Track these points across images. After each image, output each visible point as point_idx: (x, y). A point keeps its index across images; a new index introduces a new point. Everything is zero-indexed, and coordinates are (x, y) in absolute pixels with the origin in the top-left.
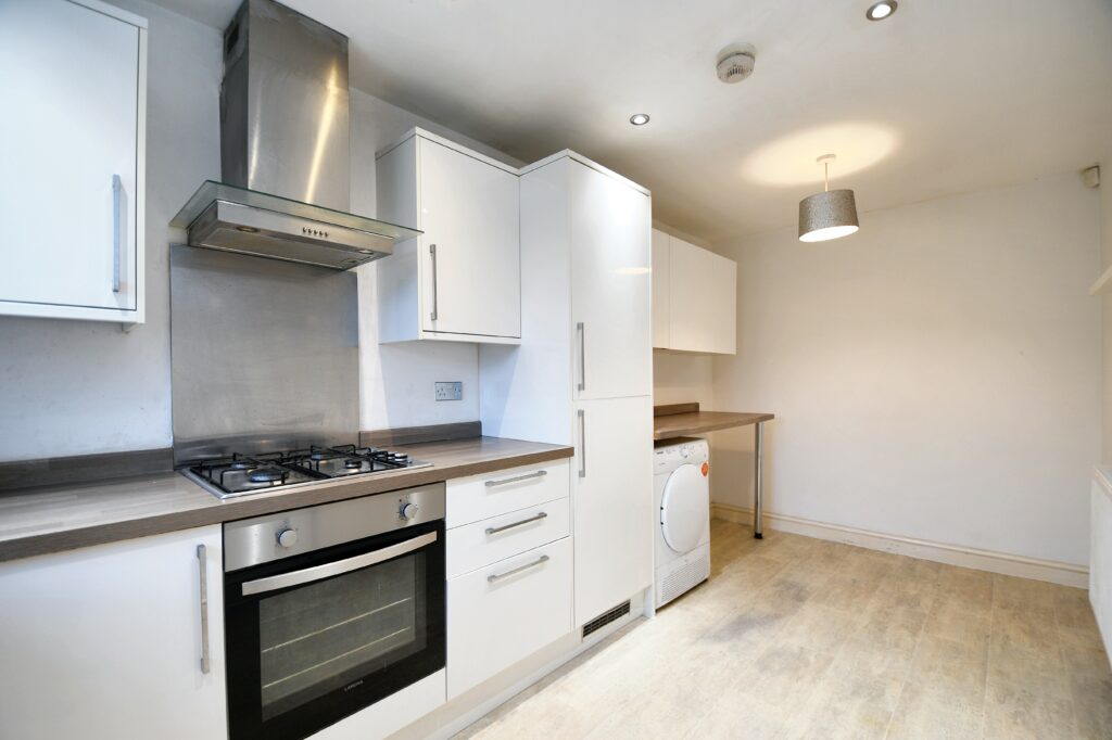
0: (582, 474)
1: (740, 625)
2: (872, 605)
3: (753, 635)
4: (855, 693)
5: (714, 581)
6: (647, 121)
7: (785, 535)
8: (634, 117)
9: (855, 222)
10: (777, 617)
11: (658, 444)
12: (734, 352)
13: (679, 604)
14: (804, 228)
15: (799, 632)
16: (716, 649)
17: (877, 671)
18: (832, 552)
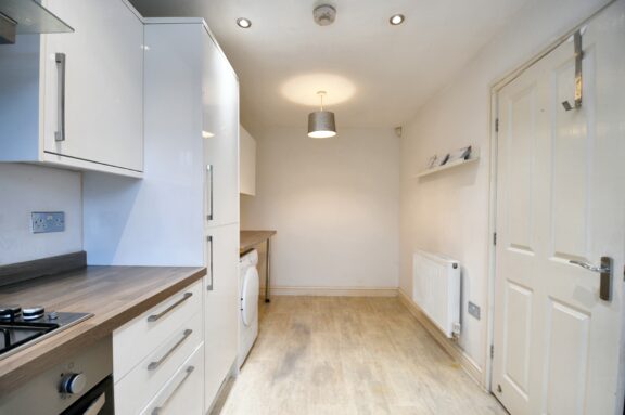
0: (210, 288)
1: (290, 360)
2: (337, 325)
3: (300, 364)
4: (362, 378)
5: (260, 336)
6: (250, 25)
7: (279, 297)
8: (241, 19)
9: (334, 130)
10: (304, 347)
11: (241, 255)
12: (253, 194)
13: (249, 359)
14: (311, 128)
15: (319, 352)
16: (288, 381)
17: (361, 361)
18: (306, 301)
